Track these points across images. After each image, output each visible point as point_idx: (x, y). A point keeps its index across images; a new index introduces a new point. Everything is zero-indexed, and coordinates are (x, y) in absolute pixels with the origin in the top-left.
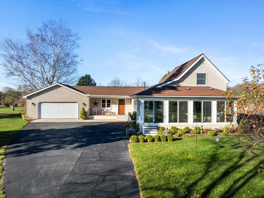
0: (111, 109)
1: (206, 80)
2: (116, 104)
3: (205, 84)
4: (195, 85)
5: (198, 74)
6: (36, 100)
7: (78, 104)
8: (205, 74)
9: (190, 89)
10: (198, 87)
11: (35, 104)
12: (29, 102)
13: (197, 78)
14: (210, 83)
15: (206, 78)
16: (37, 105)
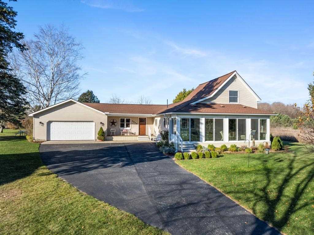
0: (130, 129)
1: (238, 98)
2: (137, 124)
3: (237, 102)
4: (228, 102)
5: (230, 92)
6: (45, 119)
7: (94, 123)
8: (237, 92)
9: (224, 107)
10: (230, 105)
11: (43, 124)
12: (36, 121)
13: (229, 96)
14: (242, 101)
15: (238, 96)
16: (45, 125)
